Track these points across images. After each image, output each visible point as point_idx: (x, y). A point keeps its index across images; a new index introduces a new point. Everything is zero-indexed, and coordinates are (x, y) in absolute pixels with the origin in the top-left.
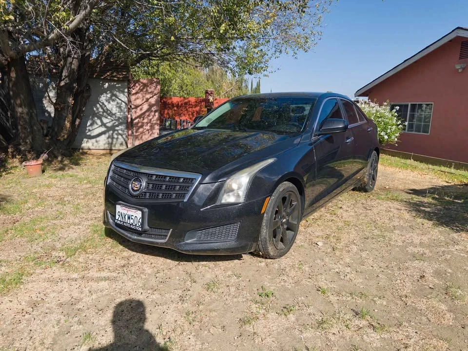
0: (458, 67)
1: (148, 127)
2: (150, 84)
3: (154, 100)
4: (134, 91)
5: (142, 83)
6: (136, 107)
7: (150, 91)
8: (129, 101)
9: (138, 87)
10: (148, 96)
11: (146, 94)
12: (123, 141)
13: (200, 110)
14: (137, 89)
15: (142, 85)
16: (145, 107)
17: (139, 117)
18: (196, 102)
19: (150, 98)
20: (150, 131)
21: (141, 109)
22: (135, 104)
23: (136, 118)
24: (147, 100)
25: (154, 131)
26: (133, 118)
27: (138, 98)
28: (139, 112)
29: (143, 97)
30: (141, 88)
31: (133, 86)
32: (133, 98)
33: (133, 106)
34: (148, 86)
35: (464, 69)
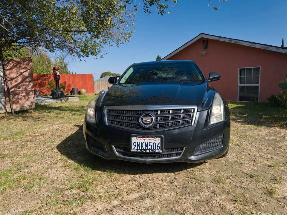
0: (203, 53)
1: (24, 94)
2: (23, 62)
3: (28, 73)
4: (8, 68)
5: (15, 61)
6: (12, 79)
7: (23, 67)
8: (5, 75)
9: (11, 65)
10: (22, 71)
11: (20, 69)
12: (2, 106)
13: (41, 82)
14: (11, 66)
15: (15, 62)
16: (20, 79)
17: (15, 86)
18: (38, 77)
19: (24, 72)
20: (26, 97)
21: (16, 81)
22: (10, 77)
23: (12, 88)
24: (21, 74)
25: (30, 96)
26: (10, 88)
27: (12, 73)
28: (14, 83)
29: (17, 71)
30: (15, 65)
31: (7, 64)
32: (8, 72)
33: (8, 79)
34: (21, 63)
35: (206, 54)
